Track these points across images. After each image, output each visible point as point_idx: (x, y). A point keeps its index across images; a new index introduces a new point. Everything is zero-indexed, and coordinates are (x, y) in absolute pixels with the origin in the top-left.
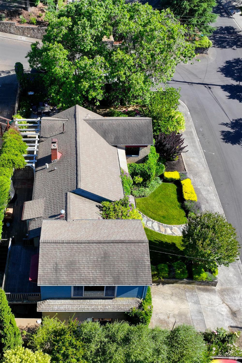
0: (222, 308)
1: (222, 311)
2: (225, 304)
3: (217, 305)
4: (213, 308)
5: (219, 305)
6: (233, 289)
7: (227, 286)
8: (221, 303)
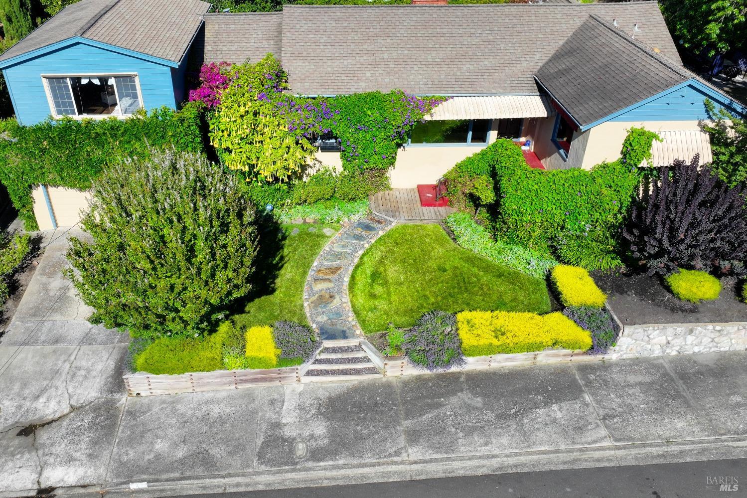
0: (57, 400)
1: (47, 401)
2: (66, 411)
3: (71, 390)
4: (64, 377)
5: (69, 394)
6: (109, 443)
7: (125, 427)
8: (74, 402)
